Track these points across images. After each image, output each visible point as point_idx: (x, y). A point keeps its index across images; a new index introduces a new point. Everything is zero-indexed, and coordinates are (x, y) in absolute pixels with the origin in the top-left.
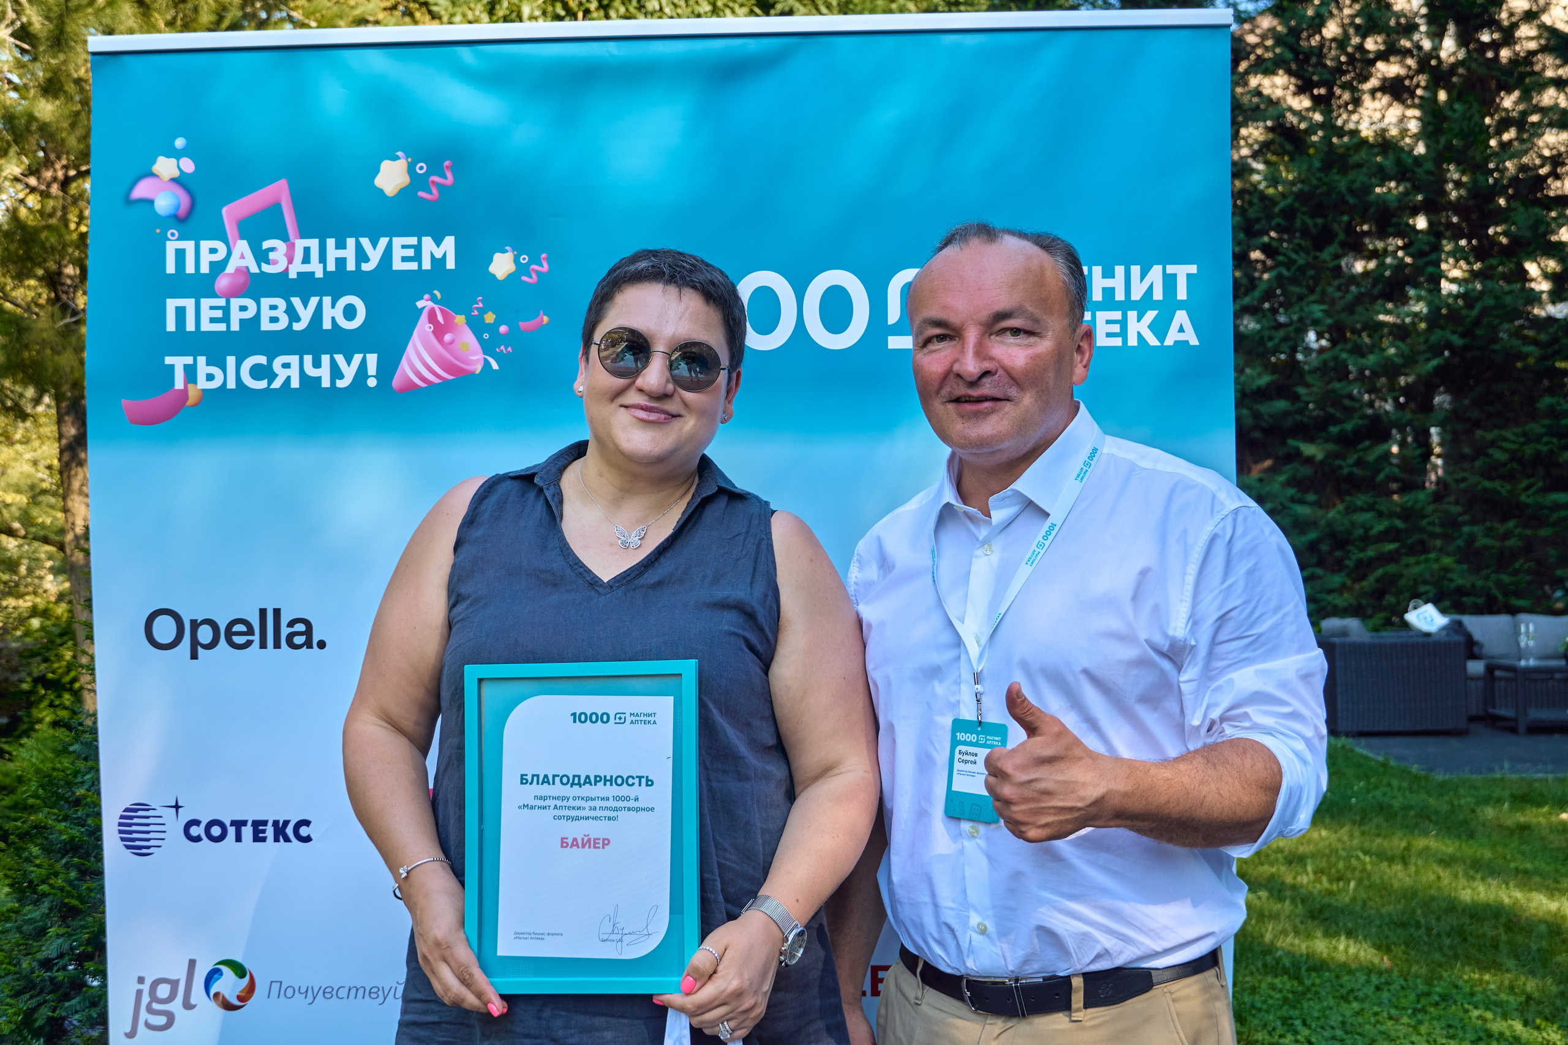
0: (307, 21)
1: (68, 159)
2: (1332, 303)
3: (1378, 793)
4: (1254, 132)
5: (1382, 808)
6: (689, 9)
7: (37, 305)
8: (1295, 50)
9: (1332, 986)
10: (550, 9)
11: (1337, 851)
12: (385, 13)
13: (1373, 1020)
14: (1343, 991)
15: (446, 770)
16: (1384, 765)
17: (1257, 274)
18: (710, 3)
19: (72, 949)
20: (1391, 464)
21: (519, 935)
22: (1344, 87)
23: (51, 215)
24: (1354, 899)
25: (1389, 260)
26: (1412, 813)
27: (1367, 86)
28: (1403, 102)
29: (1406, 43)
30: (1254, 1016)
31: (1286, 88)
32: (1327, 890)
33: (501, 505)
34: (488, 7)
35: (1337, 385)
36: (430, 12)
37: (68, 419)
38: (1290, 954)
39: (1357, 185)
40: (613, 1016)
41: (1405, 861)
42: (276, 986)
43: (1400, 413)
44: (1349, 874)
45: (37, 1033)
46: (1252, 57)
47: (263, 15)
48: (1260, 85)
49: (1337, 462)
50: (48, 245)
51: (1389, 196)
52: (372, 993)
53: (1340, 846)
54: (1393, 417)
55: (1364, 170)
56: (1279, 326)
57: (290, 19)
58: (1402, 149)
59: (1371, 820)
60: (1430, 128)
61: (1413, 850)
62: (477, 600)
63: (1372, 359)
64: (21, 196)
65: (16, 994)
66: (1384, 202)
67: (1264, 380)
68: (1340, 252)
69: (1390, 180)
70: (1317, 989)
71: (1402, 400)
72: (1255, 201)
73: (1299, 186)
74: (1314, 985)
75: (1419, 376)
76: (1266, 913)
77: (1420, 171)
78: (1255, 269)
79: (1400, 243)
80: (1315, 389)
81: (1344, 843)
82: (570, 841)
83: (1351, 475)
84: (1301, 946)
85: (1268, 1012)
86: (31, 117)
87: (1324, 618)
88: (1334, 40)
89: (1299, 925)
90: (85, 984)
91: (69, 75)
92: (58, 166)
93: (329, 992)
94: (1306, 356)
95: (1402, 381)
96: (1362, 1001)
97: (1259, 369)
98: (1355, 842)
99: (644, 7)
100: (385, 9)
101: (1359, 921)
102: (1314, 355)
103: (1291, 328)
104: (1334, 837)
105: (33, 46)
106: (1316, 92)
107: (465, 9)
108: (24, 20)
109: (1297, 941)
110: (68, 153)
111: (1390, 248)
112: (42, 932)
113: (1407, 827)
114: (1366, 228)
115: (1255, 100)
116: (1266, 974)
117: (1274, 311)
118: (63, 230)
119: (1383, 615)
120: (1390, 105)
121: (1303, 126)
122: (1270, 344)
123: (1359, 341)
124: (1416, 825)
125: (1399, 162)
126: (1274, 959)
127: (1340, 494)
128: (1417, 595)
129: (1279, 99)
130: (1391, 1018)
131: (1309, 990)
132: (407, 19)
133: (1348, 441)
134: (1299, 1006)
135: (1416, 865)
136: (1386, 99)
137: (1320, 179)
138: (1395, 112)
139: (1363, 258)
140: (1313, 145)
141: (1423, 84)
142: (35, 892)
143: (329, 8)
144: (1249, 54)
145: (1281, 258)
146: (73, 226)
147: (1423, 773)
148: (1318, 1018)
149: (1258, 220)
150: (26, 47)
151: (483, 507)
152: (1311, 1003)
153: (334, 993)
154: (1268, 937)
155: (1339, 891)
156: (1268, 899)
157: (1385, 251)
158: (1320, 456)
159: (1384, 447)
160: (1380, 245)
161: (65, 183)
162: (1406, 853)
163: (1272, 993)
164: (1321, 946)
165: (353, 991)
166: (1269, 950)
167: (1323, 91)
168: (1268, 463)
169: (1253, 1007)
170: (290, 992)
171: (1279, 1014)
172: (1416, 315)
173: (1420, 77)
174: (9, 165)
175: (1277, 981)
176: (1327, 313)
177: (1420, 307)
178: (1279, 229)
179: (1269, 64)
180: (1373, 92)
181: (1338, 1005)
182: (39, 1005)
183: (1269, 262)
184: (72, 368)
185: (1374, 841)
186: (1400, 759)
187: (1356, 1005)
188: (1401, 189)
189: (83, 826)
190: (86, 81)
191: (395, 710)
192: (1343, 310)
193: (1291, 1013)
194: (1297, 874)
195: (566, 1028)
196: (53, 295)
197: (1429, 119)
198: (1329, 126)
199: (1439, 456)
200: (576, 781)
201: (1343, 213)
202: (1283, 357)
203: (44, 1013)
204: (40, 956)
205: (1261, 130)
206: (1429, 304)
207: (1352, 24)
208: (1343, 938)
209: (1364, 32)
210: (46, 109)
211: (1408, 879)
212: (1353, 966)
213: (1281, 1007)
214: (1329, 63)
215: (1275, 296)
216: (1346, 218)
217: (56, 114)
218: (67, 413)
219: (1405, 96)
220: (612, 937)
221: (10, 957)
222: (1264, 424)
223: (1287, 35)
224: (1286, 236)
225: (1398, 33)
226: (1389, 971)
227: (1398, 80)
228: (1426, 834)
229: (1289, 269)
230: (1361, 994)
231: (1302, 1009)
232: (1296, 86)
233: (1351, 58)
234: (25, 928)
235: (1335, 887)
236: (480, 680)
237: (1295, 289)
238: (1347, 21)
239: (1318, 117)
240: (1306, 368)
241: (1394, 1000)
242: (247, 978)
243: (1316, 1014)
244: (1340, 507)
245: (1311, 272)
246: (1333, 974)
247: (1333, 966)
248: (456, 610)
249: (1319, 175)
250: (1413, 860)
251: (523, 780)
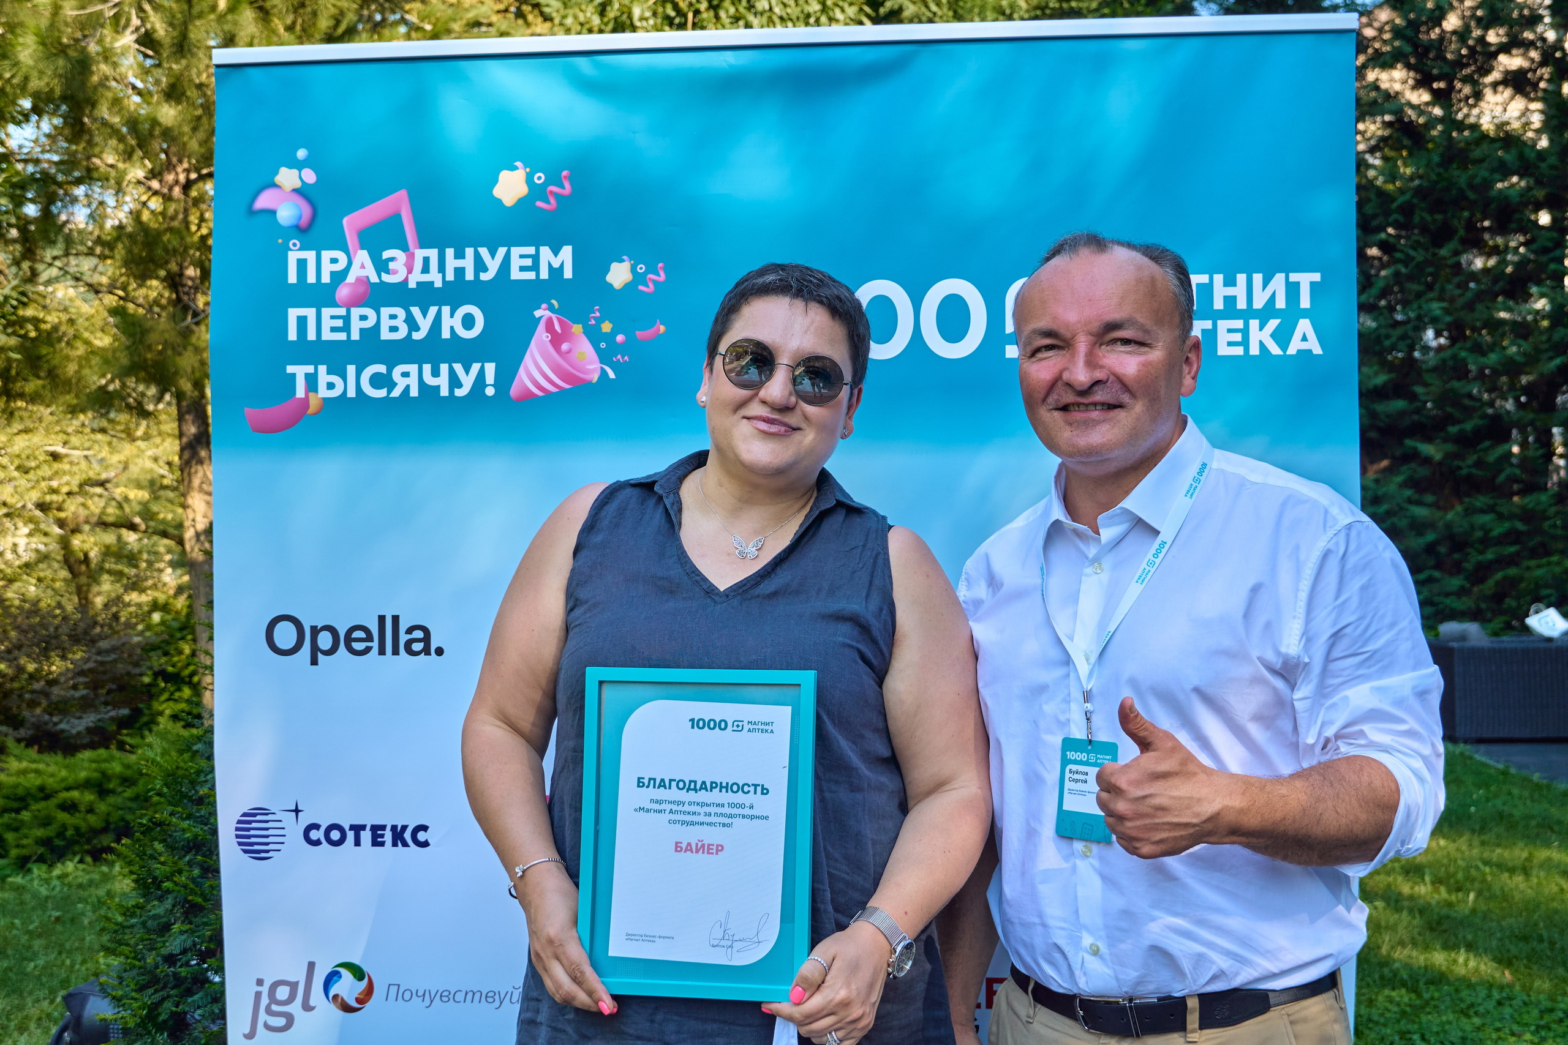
0: (421, 25)
1: (190, 163)
2: (1452, 300)
3: (1498, 802)
4: (1372, 128)
5: (1501, 817)
6: (799, 9)
7: (159, 305)
8: (1415, 44)
9: (1452, 1000)
10: (660, 10)
11: (1456, 861)
12: (500, 16)
13: (1494, 1036)
14: (1463, 1006)
15: (561, 772)
16: (1505, 773)
17: (1373, 272)
18: (819, 2)
19: (195, 945)
20: (1512, 465)
21: (630, 937)
22: (1465, 80)
23: (173, 218)
24: (1474, 911)
25: (1509, 257)
26: (1533, 823)
27: (1489, 79)
28: (1526, 95)
29: (1528, 35)
30: (1370, 1029)
31: (1405, 82)
32: (1445, 900)
33: (621, 512)
34: (599, 9)
35: (1456, 384)
36: (542, 14)
37: (189, 418)
38: (1407, 966)
39: (1478, 180)
40: (725, 1022)
41: (1526, 871)
42: (394, 989)
43: (1522, 413)
44: (1468, 885)
45: (161, 1027)
46: (1370, 51)
47: (378, 17)
48: (1377, 80)
49: (1456, 463)
50: (170, 247)
51: (1512, 192)
52: (489, 997)
53: (1459, 855)
54: (1515, 418)
55: (1485, 165)
56: (1397, 324)
57: (403, 21)
58: (1524, 143)
59: (1491, 830)
60: (1555, 122)
61: (1535, 861)
62: (595, 605)
63: (1493, 358)
64: (144, 198)
65: (141, 989)
66: (1506, 198)
67: (1381, 379)
68: (1460, 248)
69: (1513, 174)
70: (1436, 1003)
71: (1523, 399)
72: (1373, 196)
73: (1417, 182)
74: (1432, 998)
75: (1542, 375)
76: (1383, 924)
77: (1543, 165)
78: (1372, 266)
79: (1522, 239)
80: (1433, 388)
81: (1463, 853)
82: (684, 846)
83: (1470, 476)
84: (1419, 958)
85: (1385, 1025)
86: (155, 122)
87: (1442, 622)
88: (1454, 32)
89: (1417, 937)
90: (208, 981)
91: (191, 81)
92: (179, 169)
93: (446, 996)
94: (1424, 355)
95: (1524, 380)
96: (1483, 1016)
97: (1375, 368)
98: (1475, 851)
99: (753, 7)
100: (499, 12)
101: (1479, 933)
102: (1432, 354)
103: (1409, 326)
104: (1452, 847)
105: (156, 51)
106: (1435, 85)
107: (577, 11)
108: (149, 26)
109: (1414, 953)
110: (189, 157)
111: (1513, 244)
112: (166, 928)
113: (1528, 837)
114: (1486, 224)
115: (1373, 94)
116: (1384, 986)
117: (1391, 309)
118: (185, 232)
119: (1503, 618)
120: (1512, 98)
121: (1421, 120)
122: (1387, 343)
123: (1479, 340)
124: (1538, 835)
125: (1521, 157)
126: (1391, 971)
127: (1458, 495)
128: (1538, 599)
129: (1397, 93)
130: (1513, 1034)
131: (1427, 1003)
132: (520, 22)
133: (1467, 442)
134: (1417, 1020)
135: (1538, 877)
136: (1508, 92)
137: (1439, 174)
138: (1518, 105)
139: (1481, 254)
140: (1432, 140)
141: (1546, 76)
142: (159, 888)
143: (444, 11)
144: (1368, 47)
145: (1398, 255)
146: (194, 228)
147: (1545, 782)
148: (1437, 1033)
149: (1375, 216)
150: (150, 53)
151: (603, 514)
152: (1430, 1017)
153: (451, 996)
154: (1384, 950)
155: (1459, 902)
156: (1385, 909)
157: (1507, 247)
158: (1438, 457)
159: (1506, 447)
160: (1500, 240)
161: (187, 186)
162: (1527, 864)
163: (1390, 1007)
164: (1439, 958)
165: (470, 995)
166: (1386, 963)
167: (1442, 85)
168: (1385, 463)
169: (1370, 1020)
170: (407, 995)
171: (1397, 1027)
172: (1537, 312)
173: (1544, 70)
174: (132, 169)
175: (1394, 994)
176: (1447, 311)
177: (1541, 304)
178: (1397, 225)
179: (1387, 57)
180: (1495, 85)
181: (1458, 1019)
182: (163, 999)
183: (1385, 258)
184: (193, 368)
185: (1494, 851)
186: (1520, 767)
187: (1477, 1021)
188: (1523, 184)
189: (206, 825)
190: (207, 86)
191: (512, 711)
192: (1463, 308)
193: (1409, 1027)
194: (1416, 883)
195: (679, 1032)
196: (174, 296)
197: (1553, 112)
198: (1449, 121)
199: (1561, 456)
200: (692, 786)
201: (1463, 209)
202: (1400, 355)
203: (168, 1006)
204: (164, 951)
205: (1378, 125)
206: (1552, 301)
207: (1473, 16)
208: (1462, 950)
209: (1486, 24)
210: (168, 114)
211: (1529, 891)
212: (1474, 980)
213: (1398, 1021)
214: (1449, 56)
215: (1392, 292)
216: (1466, 214)
217: (179, 119)
218: (188, 412)
219: (1528, 89)
220: (723, 943)
221: (135, 952)
222: (1382, 424)
223: (1406, 27)
224: (1403, 233)
225: (1521, 25)
226: (1510, 986)
227: (1521, 73)
228: (1548, 845)
229: (1406, 266)
230: (1481, 1009)
231: (1420, 1023)
232: (1415, 79)
233: (1472, 50)
234: (149, 923)
235: (1453, 898)
236: (601, 683)
237: (1415, 287)
238: (1468, 13)
239: (1438, 111)
240: (1424, 366)
241: (1516, 1015)
242: (366, 980)
243: (1435, 1029)
244: (1459, 508)
245: (1430, 270)
246: (1452, 988)
247: (1451, 978)
248: (573, 614)
249: (1437, 170)
250: (1535, 872)
251: (640, 783)
